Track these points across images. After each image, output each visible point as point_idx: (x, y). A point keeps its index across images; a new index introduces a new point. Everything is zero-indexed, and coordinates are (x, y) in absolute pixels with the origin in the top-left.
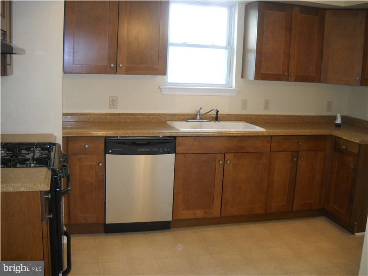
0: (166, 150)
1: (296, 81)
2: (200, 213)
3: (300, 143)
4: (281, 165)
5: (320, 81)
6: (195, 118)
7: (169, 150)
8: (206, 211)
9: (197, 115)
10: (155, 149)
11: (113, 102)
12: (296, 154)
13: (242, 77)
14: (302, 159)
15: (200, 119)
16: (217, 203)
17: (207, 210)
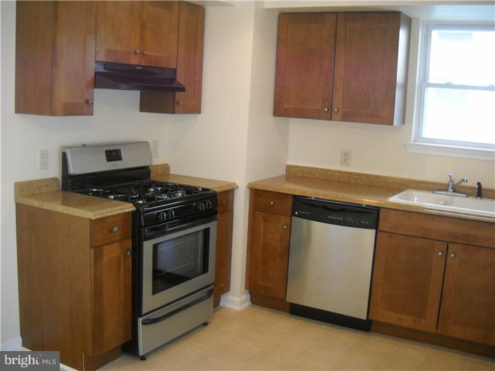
0: (363, 222)
2: (407, 321)
7: (367, 223)
8: (415, 320)
9: (449, 186)
10: (349, 219)
11: (346, 157)
16: (432, 311)
17: (418, 319)
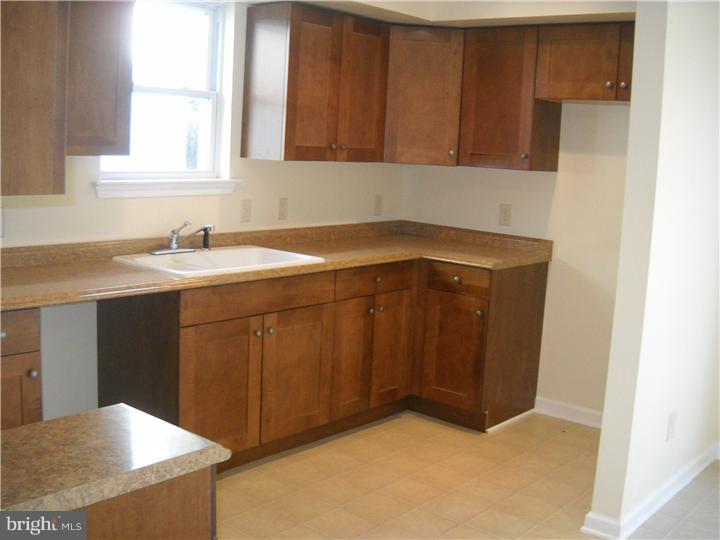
1: (348, 161)
3: (379, 280)
4: (350, 326)
5: (381, 160)
6: (167, 246)
9: (170, 240)
12: (370, 300)
13: (244, 153)
14: (381, 308)
15: (179, 247)
